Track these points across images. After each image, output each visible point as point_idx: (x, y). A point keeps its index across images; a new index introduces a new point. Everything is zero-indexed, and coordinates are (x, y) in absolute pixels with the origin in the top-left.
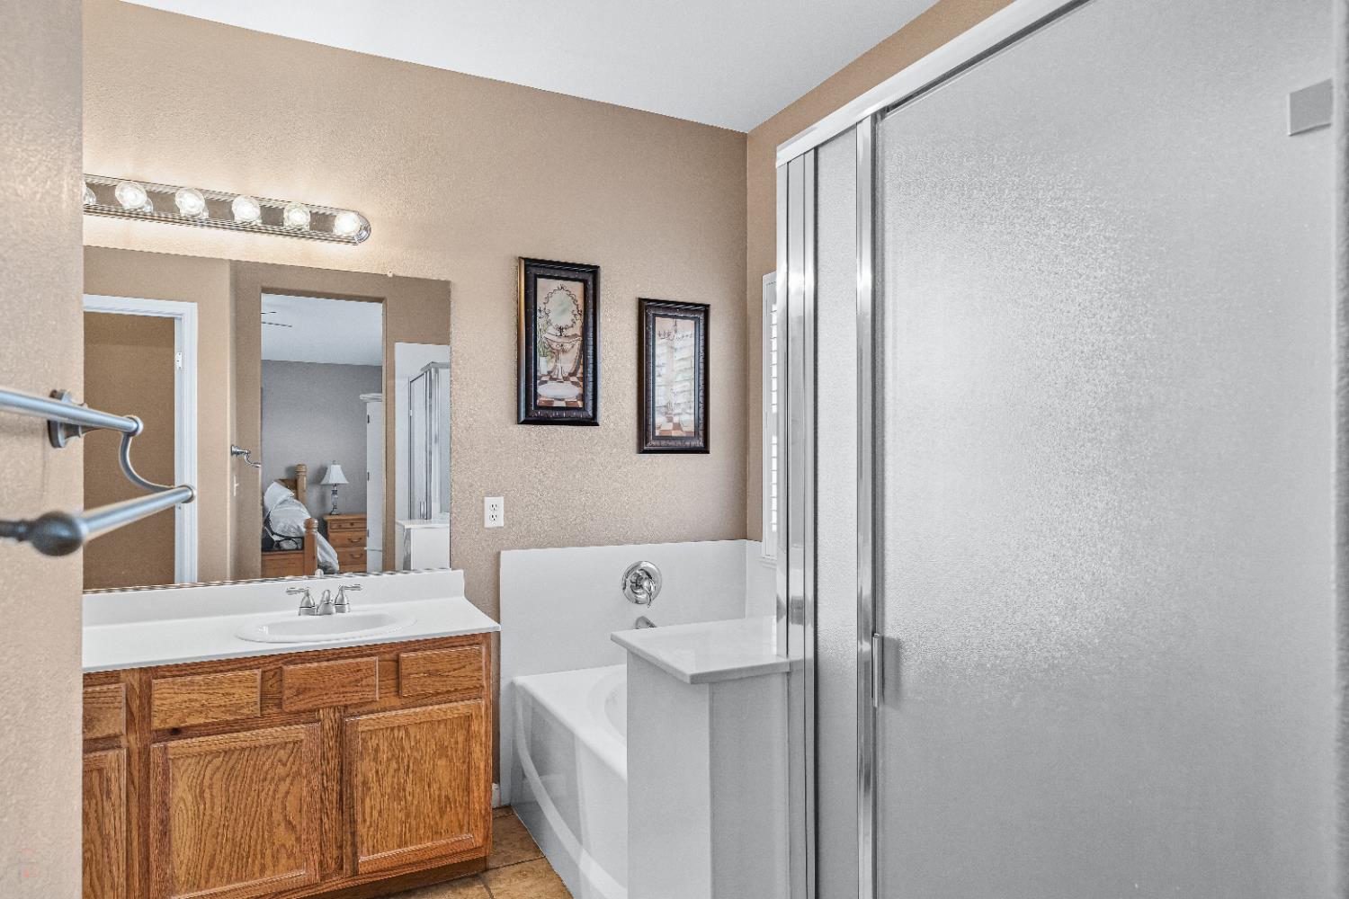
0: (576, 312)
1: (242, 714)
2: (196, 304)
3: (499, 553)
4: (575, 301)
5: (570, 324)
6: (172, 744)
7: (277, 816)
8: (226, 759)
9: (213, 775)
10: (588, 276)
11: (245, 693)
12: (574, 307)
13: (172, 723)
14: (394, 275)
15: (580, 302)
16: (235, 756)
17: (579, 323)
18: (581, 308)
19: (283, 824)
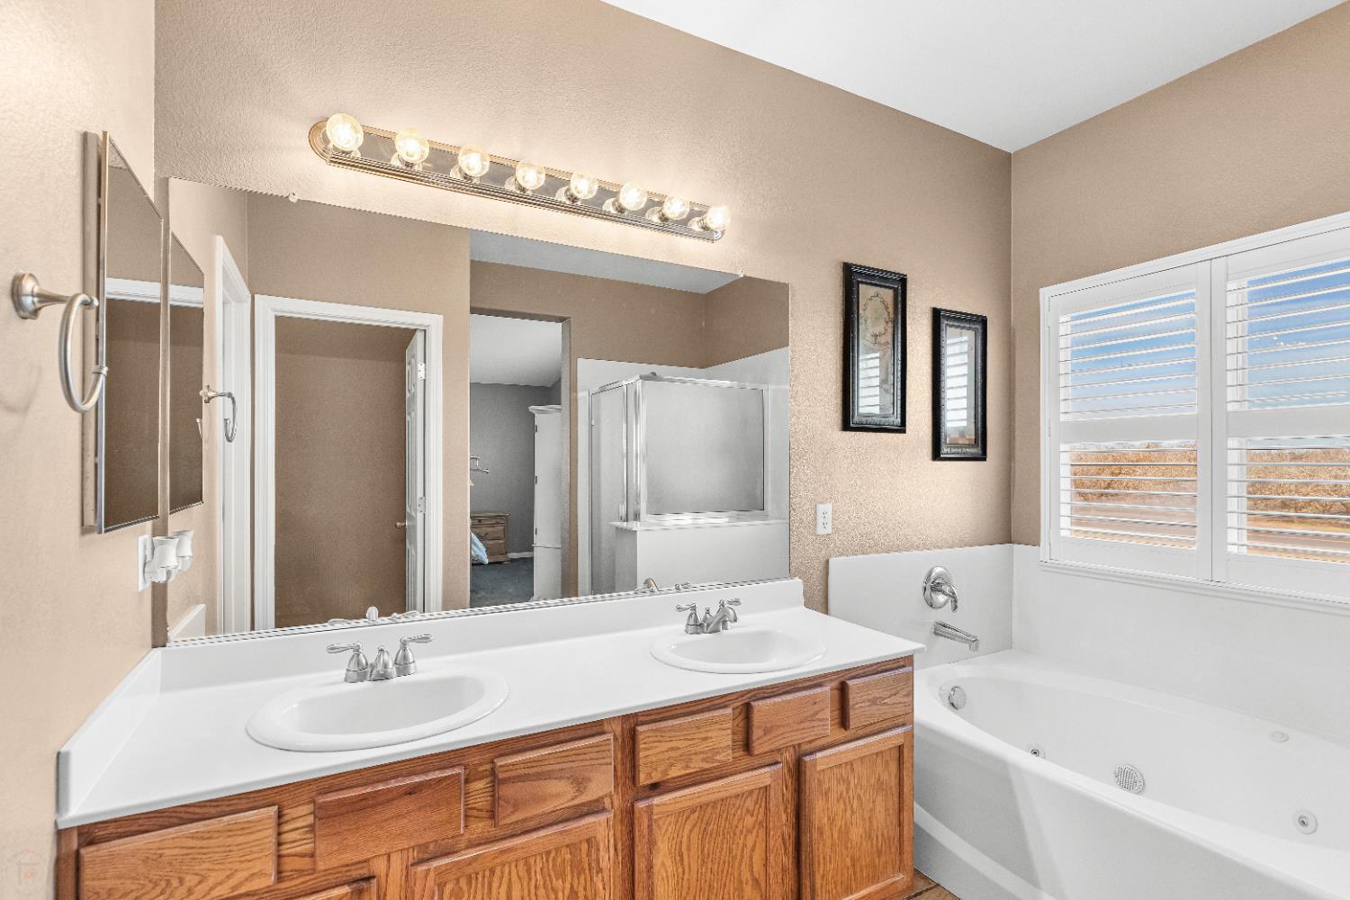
0: (887, 320)
1: (719, 761)
2: (441, 316)
3: (827, 561)
4: (887, 308)
5: (883, 331)
6: (657, 800)
7: (746, 875)
8: (702, 813)
9: (691, 831)
10: (900, 285)
11: (720, 735)
12: (886, 315)
13: (656, 778)
14: (745, 277)
15: (891, 309)
16: (709, 810)
17: (890, 331)
18: (892, 316)
19: (750, 882)
